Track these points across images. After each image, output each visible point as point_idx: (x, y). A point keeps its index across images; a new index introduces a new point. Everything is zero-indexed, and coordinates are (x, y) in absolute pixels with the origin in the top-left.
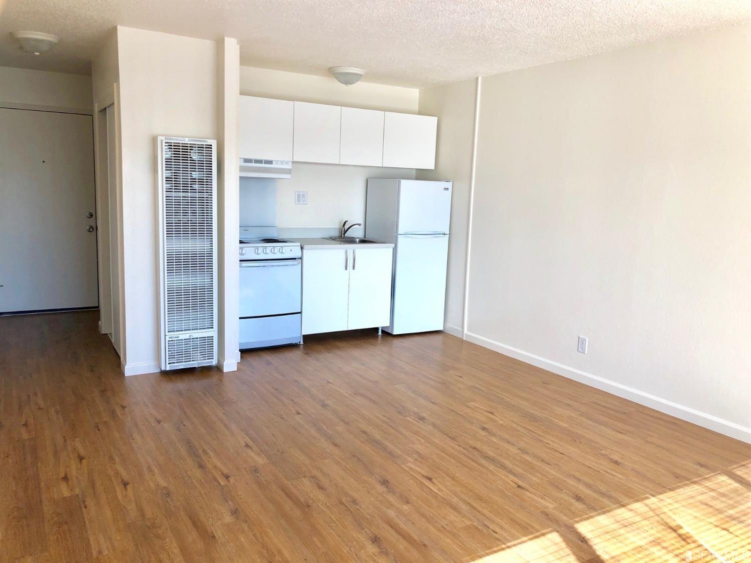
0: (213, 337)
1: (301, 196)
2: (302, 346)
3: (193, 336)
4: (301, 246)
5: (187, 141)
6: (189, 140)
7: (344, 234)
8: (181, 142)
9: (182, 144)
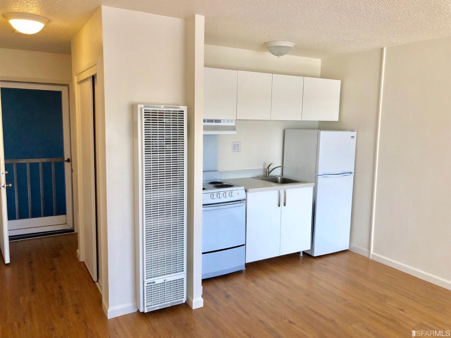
0: (183, 279)
1: (236, 146)
2: (244, 272)
3: (167, 280)
4: (245, 189)
5: (162, 108)
6: (164, 107)
7: (268, 174)
8: (158, 109)
9: (159, 110)
